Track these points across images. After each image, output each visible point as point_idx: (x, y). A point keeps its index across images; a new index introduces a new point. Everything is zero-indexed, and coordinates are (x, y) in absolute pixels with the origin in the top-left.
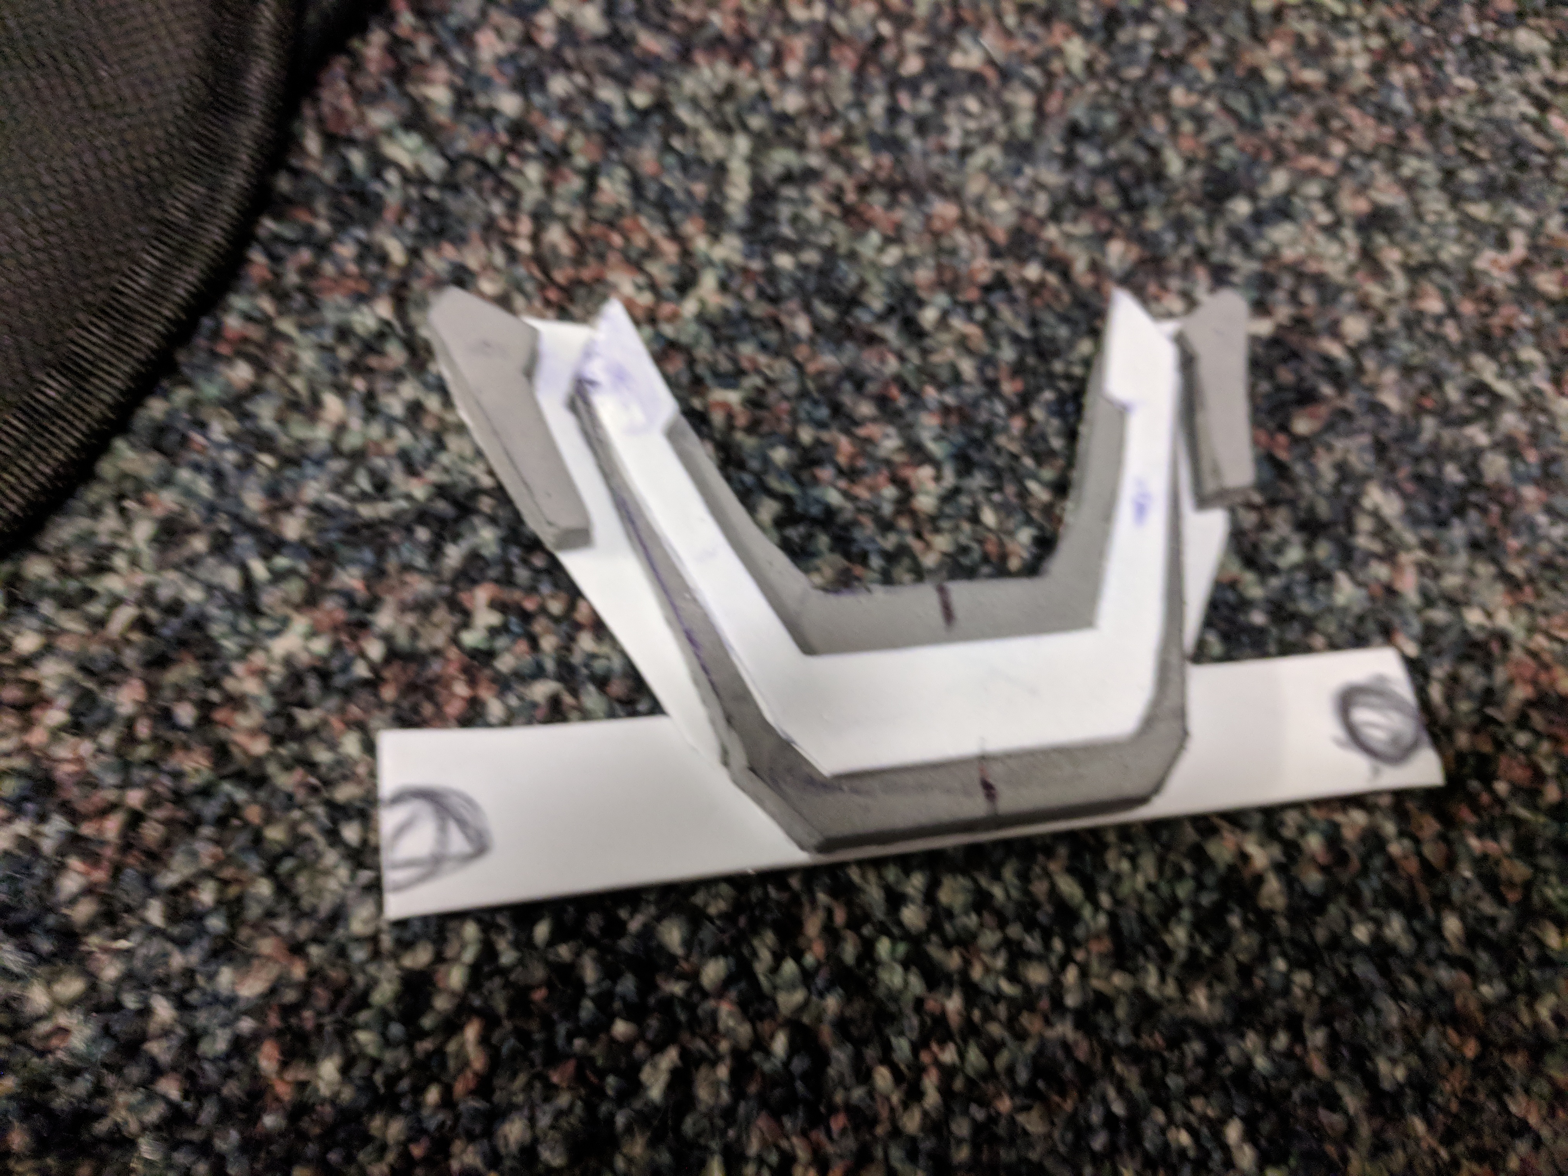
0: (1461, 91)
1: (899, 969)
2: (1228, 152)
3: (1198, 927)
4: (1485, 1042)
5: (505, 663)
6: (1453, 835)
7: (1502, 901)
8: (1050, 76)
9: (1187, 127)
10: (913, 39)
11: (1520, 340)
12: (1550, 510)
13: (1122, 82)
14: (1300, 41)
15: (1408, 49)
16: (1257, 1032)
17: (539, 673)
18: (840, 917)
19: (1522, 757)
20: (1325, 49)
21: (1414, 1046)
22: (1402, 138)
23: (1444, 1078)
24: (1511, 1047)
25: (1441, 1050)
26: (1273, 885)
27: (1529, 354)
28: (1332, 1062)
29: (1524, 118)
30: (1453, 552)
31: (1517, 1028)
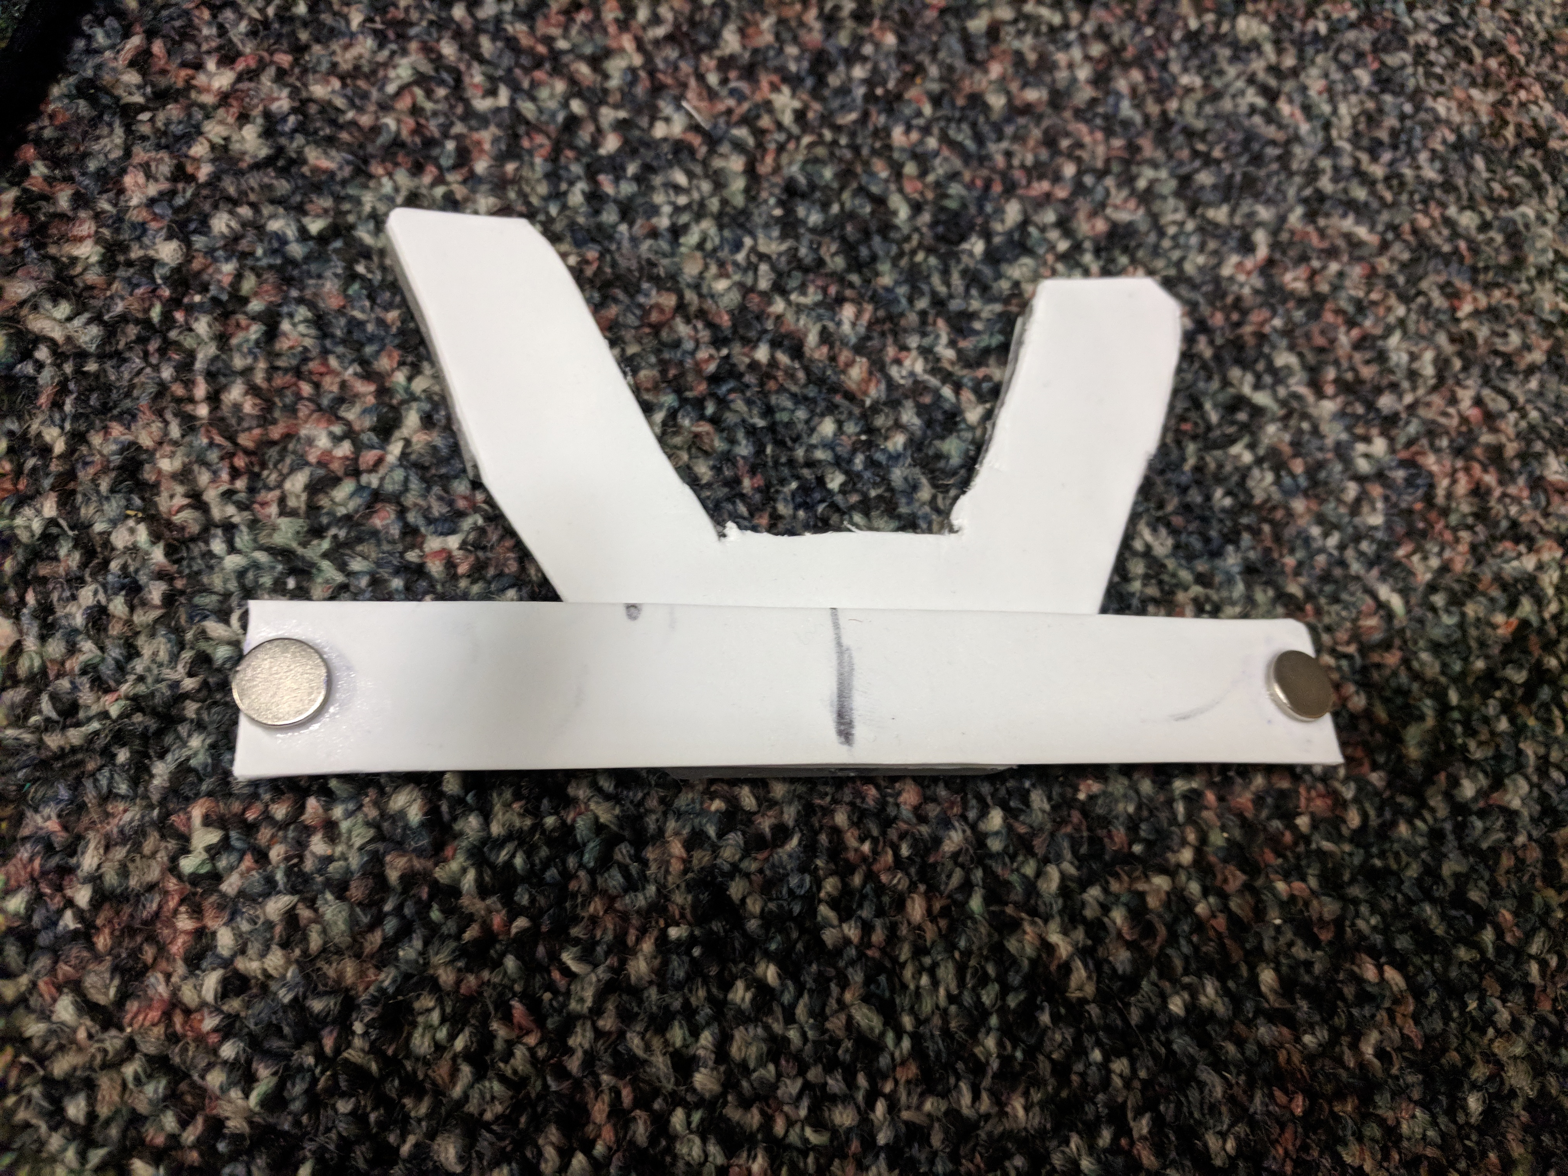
0: (1189, 90)
1: (697, 1141)
2: (955, 189)
3: (1006, 1032)
4: (1312, 1096)
5: (231, 885)
6: (1260, 882)
7: (1313, 943)
8: (759, 133)
9: (910, 169)
10: (608, 115)
11: (1274, 347)
12: (1320, 519)
13: (837, 129)
14: (1019, 58)
15: (1129, 53)
16: (1079, 1133)
17: (270, 888)
18: (627, 1096)
19: (1320, 786)
20: (1046, 64)
21: (1241, 1113)
22: (1133, 148)
23: (1274, 1143)
24: (1340, 1095)
25: (1269, 1113)
26: (1079, 973)
27: (1284, 359)
28: (1159, 1151)
29: (1253, 110)
30: (1230, 581)
31: (1344, 1074)
